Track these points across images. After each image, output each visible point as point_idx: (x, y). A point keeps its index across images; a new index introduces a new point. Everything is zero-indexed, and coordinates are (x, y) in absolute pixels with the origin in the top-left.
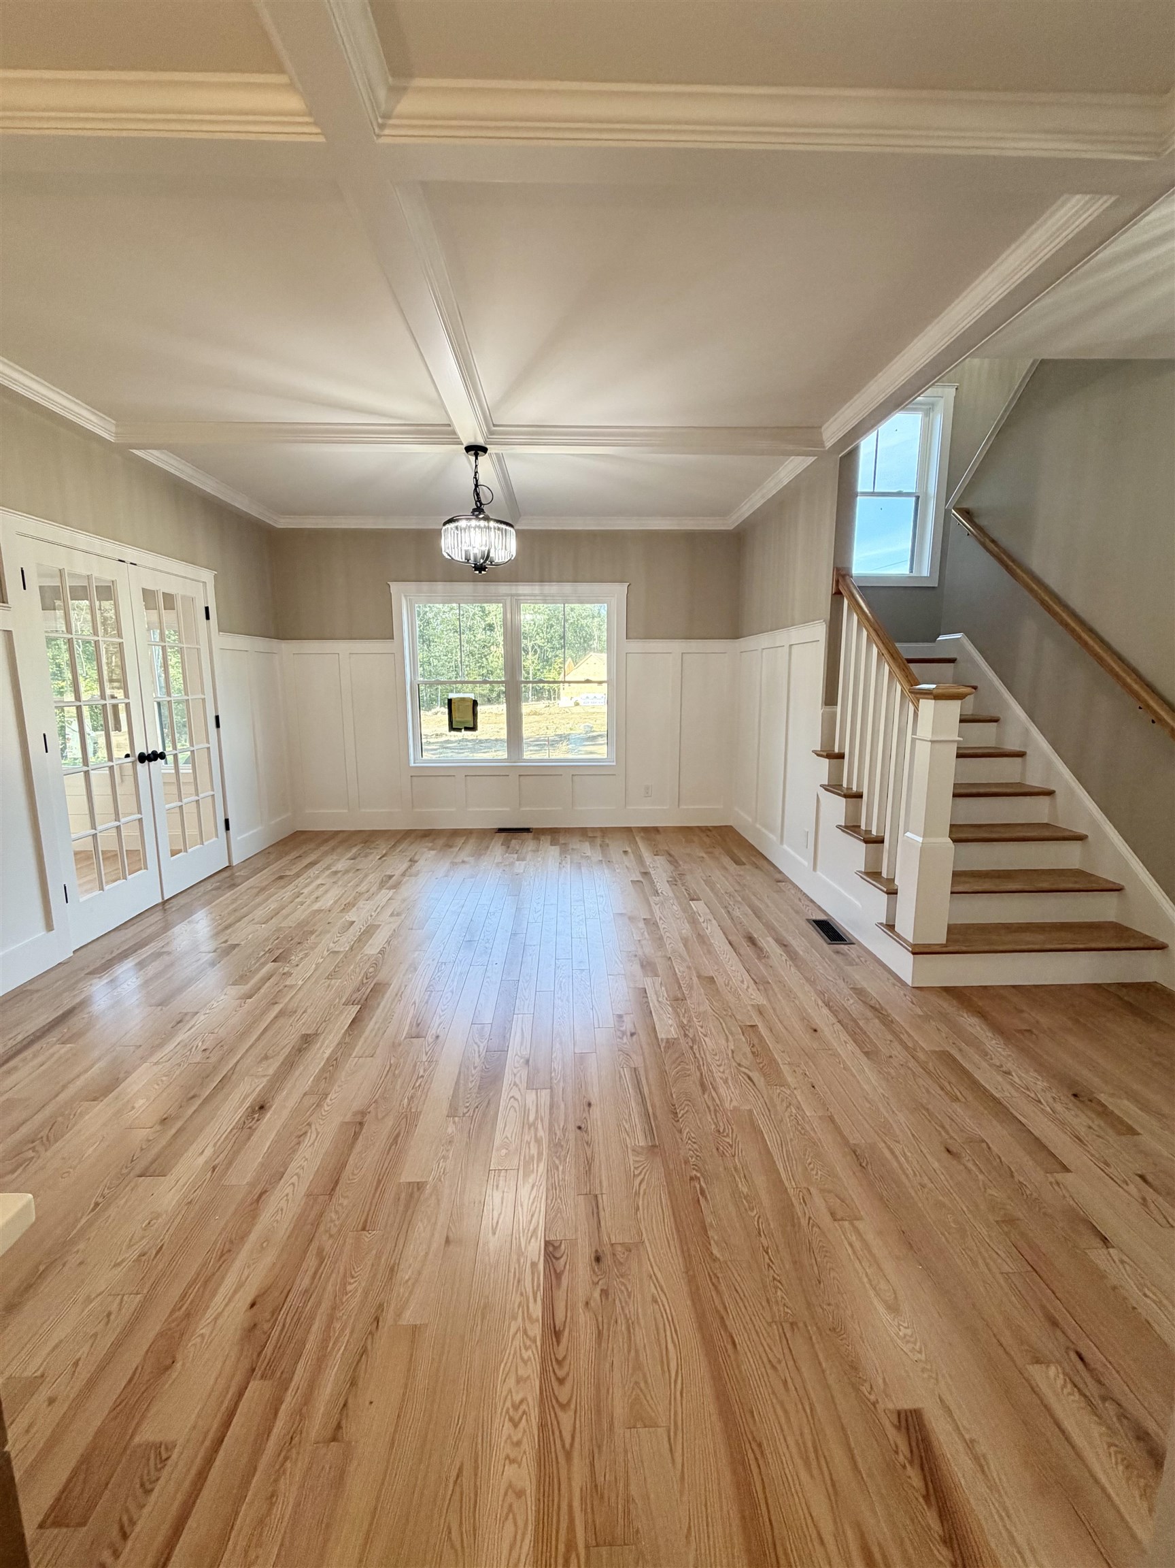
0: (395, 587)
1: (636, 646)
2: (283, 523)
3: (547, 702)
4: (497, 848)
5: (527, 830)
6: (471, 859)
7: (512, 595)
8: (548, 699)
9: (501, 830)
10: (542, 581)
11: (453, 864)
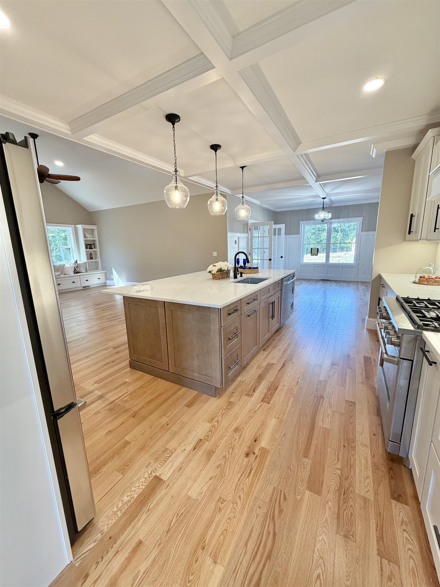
0: (301, 222)
1: (364, 233)
2: (278, 210)
3: (345, 252)
4: (321, 283)
5: (329, 280)
6: (314, 283)
7: (330, 222)
8: (346, 251)
9: (321, 280)
10: (338, 218)
11: (310, 284)
